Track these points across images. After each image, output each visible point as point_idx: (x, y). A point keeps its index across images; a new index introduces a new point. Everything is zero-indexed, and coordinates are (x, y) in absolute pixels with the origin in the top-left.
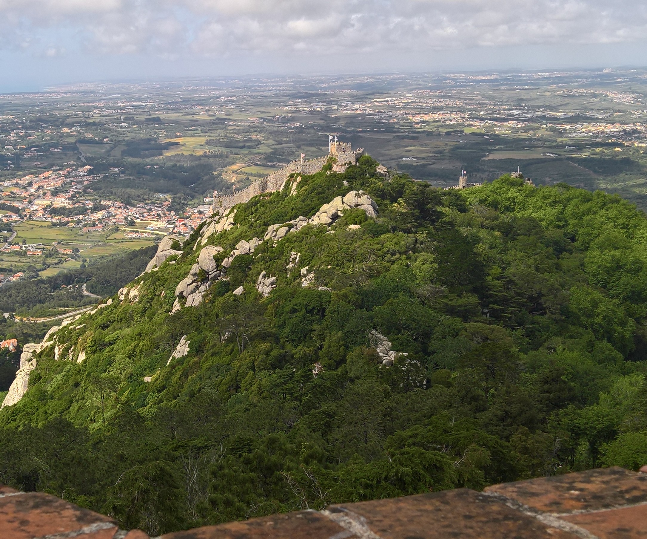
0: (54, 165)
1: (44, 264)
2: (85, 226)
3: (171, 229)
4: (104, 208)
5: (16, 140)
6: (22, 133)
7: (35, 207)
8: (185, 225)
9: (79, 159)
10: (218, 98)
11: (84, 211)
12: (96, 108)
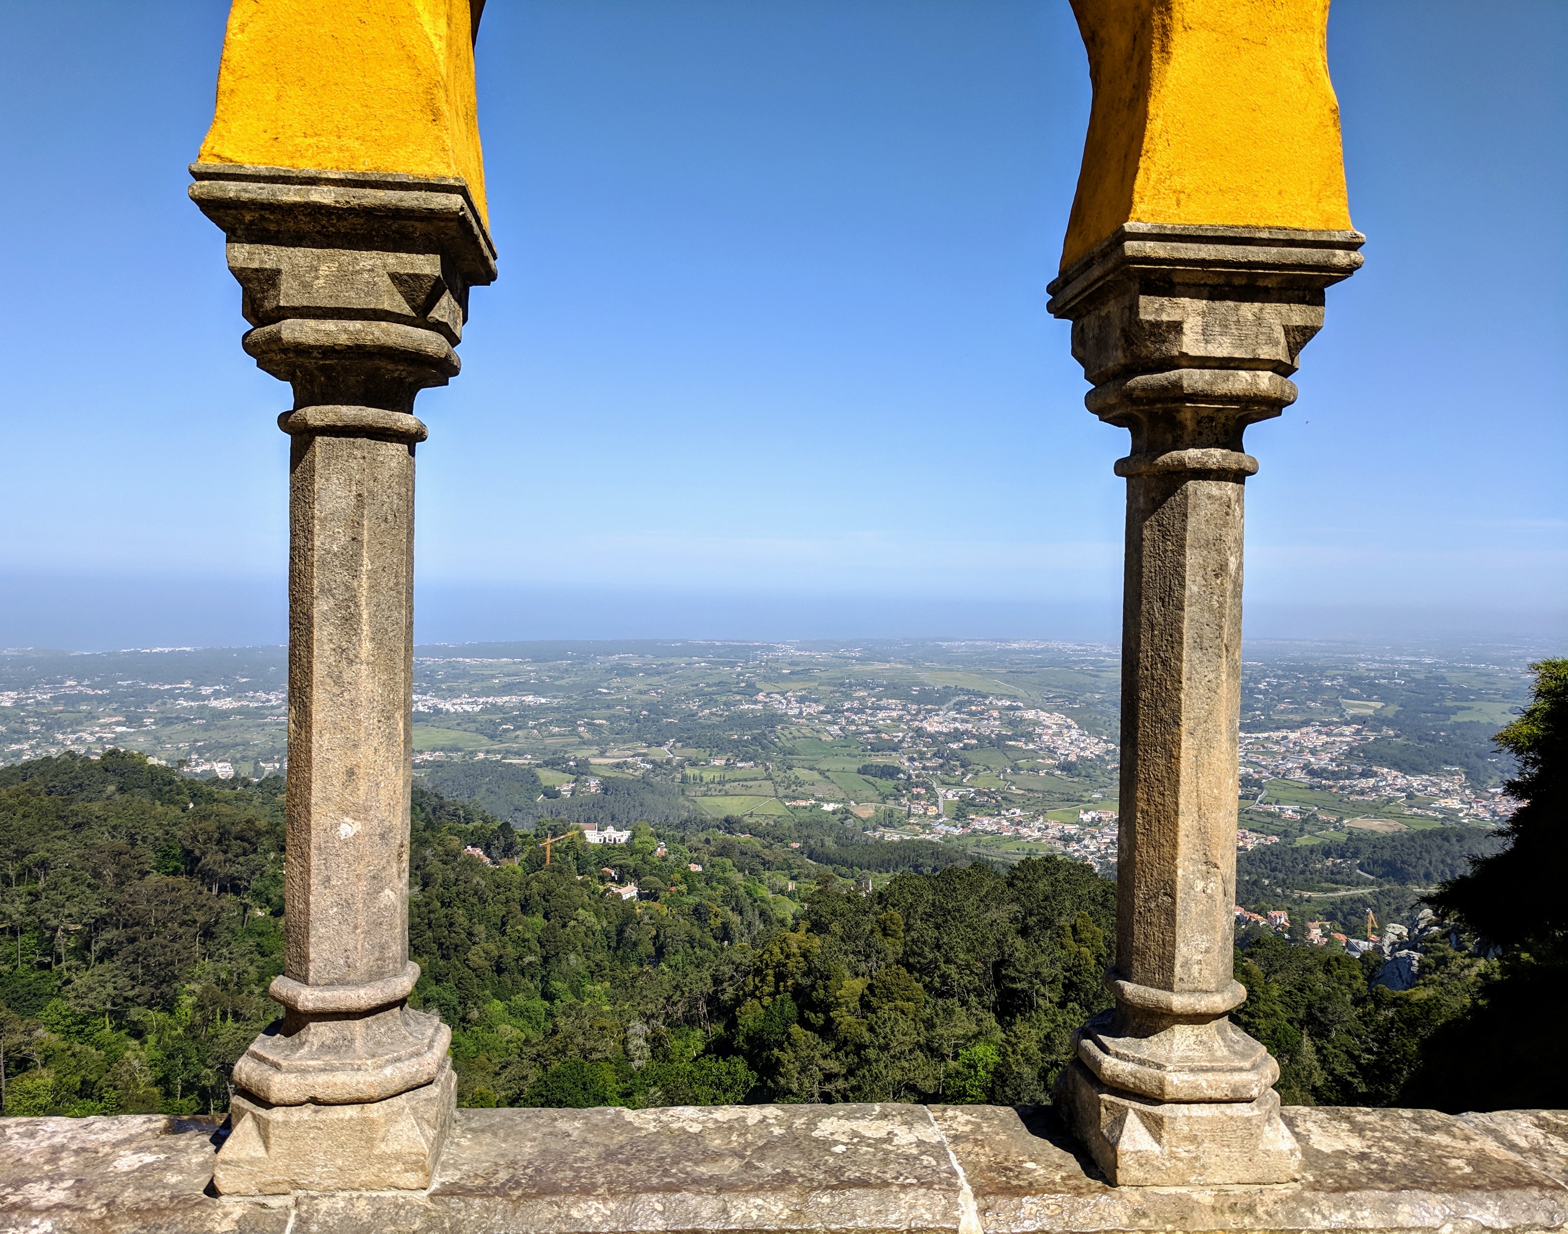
0: (1312, 720)
1: (1301, 830)
2: (1351, 793)
3: (1465, 812)
4: (1374, 775)
5: (1267, 690)
6: (1274, 681)
7: (1290, 765)
8: (1485, 806)
9: (1342, 716)
10: (1520, 657)
11: (1349, 775)
12: (1360, 660)
